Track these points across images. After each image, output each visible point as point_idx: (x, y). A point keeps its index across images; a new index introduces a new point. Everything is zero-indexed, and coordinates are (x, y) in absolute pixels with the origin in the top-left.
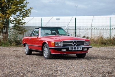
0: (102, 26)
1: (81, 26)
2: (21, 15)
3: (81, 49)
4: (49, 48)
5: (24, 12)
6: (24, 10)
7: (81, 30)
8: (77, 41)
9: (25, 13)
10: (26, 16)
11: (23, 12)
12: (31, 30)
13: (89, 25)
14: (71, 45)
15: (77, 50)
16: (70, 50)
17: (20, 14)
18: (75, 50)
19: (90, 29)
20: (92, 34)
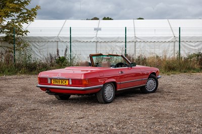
0: (152, 38)
1: (118, 38)
2: (21, 19)
5: (25, 13)
6: (26, 9)
7: (117, 44)
9: (27, 15)
10: (28, 20)
11: (23, 13)
12: (34, 43)
13: (132, 36)
17: (19, 17)
19: (134, 43)
20: (136, 50)
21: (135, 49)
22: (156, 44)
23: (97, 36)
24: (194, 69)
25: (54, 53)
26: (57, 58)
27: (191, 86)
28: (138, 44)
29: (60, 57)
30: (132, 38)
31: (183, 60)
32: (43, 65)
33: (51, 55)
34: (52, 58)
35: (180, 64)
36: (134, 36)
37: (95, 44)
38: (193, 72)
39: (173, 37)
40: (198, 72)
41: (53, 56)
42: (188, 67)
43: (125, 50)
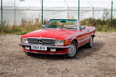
13: (39, 6)
19: (41, 10)
23: (15, 6)
39: (67, 7)
43: (42, 16)
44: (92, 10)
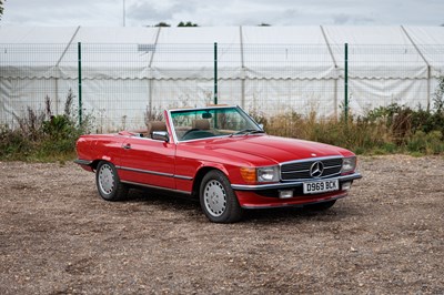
1: (203, 69)
3: (337, 188)
4: (235, 190)
8: (323, 161)
13: (234, 65)
14: (306, 176)
15: (325, 190)
16: (306, 191)
18: (320, 191)
20: (246, 98)
21: (243, 96)
22: (293, 84)
23: (153, 66)
24: (381, 145)
25: (39, 107)
26: (46, 120)
27: (371, 190)
28: (249, 85)
29: (52, 117)
30: (236, 69)
31: (355, 122)
32: (11, 135)
33: (30, 111)
34: (33, 119)
35: (346, 132)
36: (240, 65)
37: (146, 83)
38: (378, 153)
39: (333, 67)
40: (391, 152)
41: (37, 114)
42: (366, 139)
43: (216, 99)
44: (426, 76)
